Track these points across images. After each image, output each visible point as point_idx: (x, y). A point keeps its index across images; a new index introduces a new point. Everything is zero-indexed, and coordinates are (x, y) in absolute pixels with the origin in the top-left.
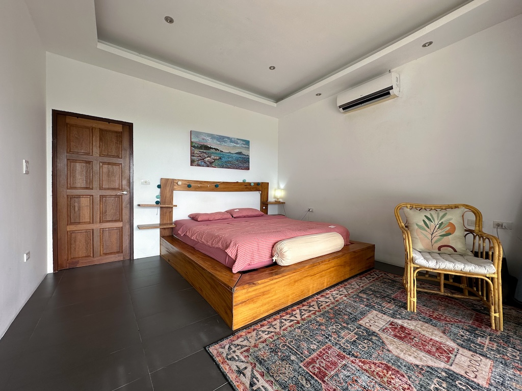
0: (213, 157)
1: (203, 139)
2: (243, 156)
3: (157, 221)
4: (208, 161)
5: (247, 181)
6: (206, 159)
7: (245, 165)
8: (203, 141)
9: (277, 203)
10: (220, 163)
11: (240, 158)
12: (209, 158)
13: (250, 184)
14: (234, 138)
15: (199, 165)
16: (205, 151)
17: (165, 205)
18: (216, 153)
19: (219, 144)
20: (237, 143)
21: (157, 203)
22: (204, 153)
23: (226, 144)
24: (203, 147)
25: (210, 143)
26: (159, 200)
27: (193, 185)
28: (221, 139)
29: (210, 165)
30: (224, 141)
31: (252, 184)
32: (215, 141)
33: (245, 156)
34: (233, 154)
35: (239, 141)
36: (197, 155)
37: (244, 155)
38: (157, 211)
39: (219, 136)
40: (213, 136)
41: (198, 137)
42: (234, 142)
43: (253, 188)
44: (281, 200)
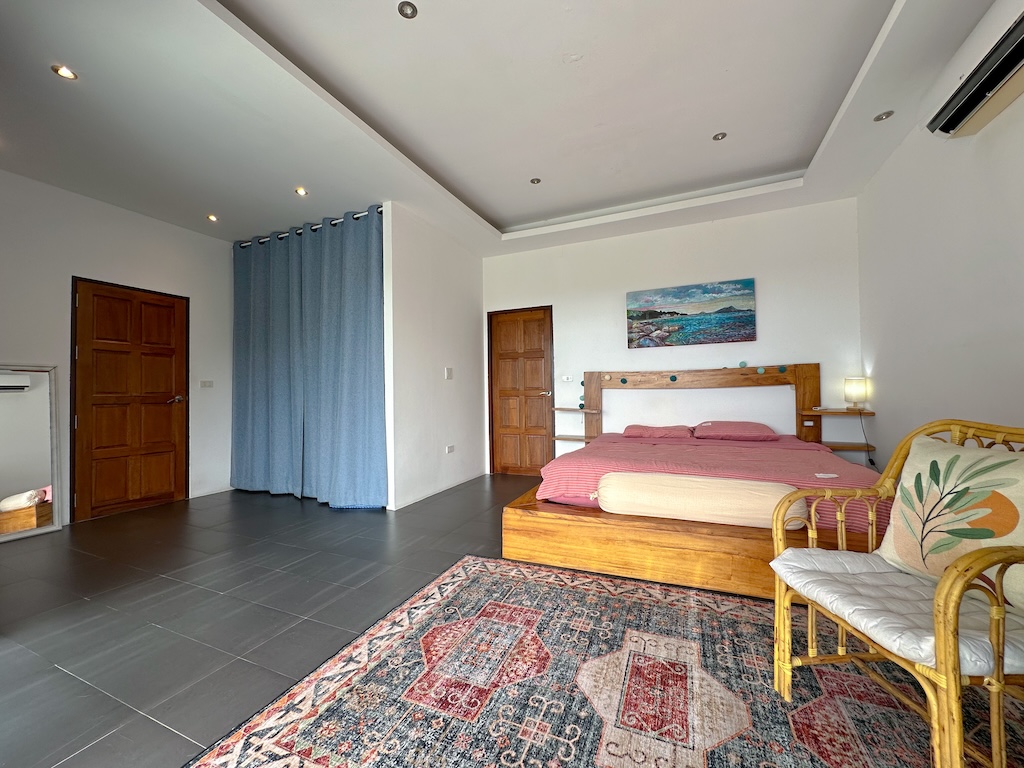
0: (666, 328)
1: (647, 301)
2: (736, 314)
3: (581, 432)
4: (657, 337)
5: (750, 364)
6: (654, 334)
7: (742, 332)
8: (646, 305)
9: (856, 412)
10: (680, 336)
11: (729, 318)
12: (658, 332)
13: (754, 370)
14: (712, 284)
15: (640, 346)
16: (650, 321)
17: (591, 409)
18: (672, 321)
19: (678, 303)
20: (720, 291)
21: (582, 406)
22: (649, 324)
23: (692, 300)
24: (647, 316)
25: (661, 305)
26: (583, 402)
27: (629, 379)
28: (682, 292)
29: (662, 342)
30: (689, 295)
31: (761, 371)
32: (669, 299)
33: (741, 314)
34: (710, 314)
35: (724, 287)
36: (636, 330)
37: (739, 311)
38: (581, 417)
39: (678, 288)
40: (664, 293)
41: (637, 300)
42: (713, 291)
43: (765, 379)
44: (868, 407)
